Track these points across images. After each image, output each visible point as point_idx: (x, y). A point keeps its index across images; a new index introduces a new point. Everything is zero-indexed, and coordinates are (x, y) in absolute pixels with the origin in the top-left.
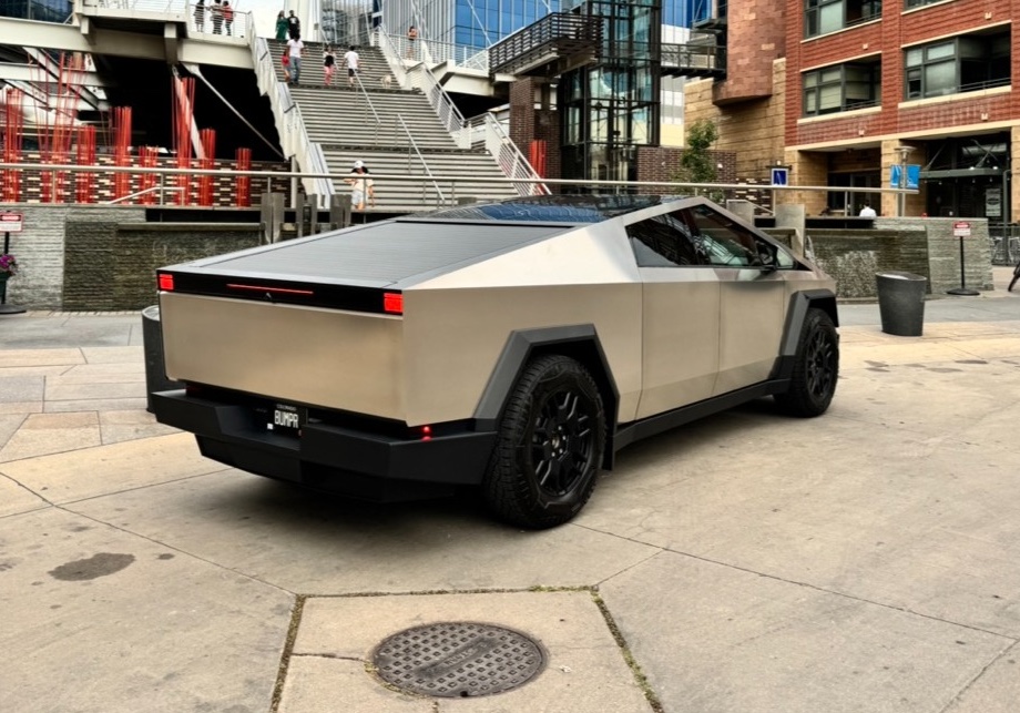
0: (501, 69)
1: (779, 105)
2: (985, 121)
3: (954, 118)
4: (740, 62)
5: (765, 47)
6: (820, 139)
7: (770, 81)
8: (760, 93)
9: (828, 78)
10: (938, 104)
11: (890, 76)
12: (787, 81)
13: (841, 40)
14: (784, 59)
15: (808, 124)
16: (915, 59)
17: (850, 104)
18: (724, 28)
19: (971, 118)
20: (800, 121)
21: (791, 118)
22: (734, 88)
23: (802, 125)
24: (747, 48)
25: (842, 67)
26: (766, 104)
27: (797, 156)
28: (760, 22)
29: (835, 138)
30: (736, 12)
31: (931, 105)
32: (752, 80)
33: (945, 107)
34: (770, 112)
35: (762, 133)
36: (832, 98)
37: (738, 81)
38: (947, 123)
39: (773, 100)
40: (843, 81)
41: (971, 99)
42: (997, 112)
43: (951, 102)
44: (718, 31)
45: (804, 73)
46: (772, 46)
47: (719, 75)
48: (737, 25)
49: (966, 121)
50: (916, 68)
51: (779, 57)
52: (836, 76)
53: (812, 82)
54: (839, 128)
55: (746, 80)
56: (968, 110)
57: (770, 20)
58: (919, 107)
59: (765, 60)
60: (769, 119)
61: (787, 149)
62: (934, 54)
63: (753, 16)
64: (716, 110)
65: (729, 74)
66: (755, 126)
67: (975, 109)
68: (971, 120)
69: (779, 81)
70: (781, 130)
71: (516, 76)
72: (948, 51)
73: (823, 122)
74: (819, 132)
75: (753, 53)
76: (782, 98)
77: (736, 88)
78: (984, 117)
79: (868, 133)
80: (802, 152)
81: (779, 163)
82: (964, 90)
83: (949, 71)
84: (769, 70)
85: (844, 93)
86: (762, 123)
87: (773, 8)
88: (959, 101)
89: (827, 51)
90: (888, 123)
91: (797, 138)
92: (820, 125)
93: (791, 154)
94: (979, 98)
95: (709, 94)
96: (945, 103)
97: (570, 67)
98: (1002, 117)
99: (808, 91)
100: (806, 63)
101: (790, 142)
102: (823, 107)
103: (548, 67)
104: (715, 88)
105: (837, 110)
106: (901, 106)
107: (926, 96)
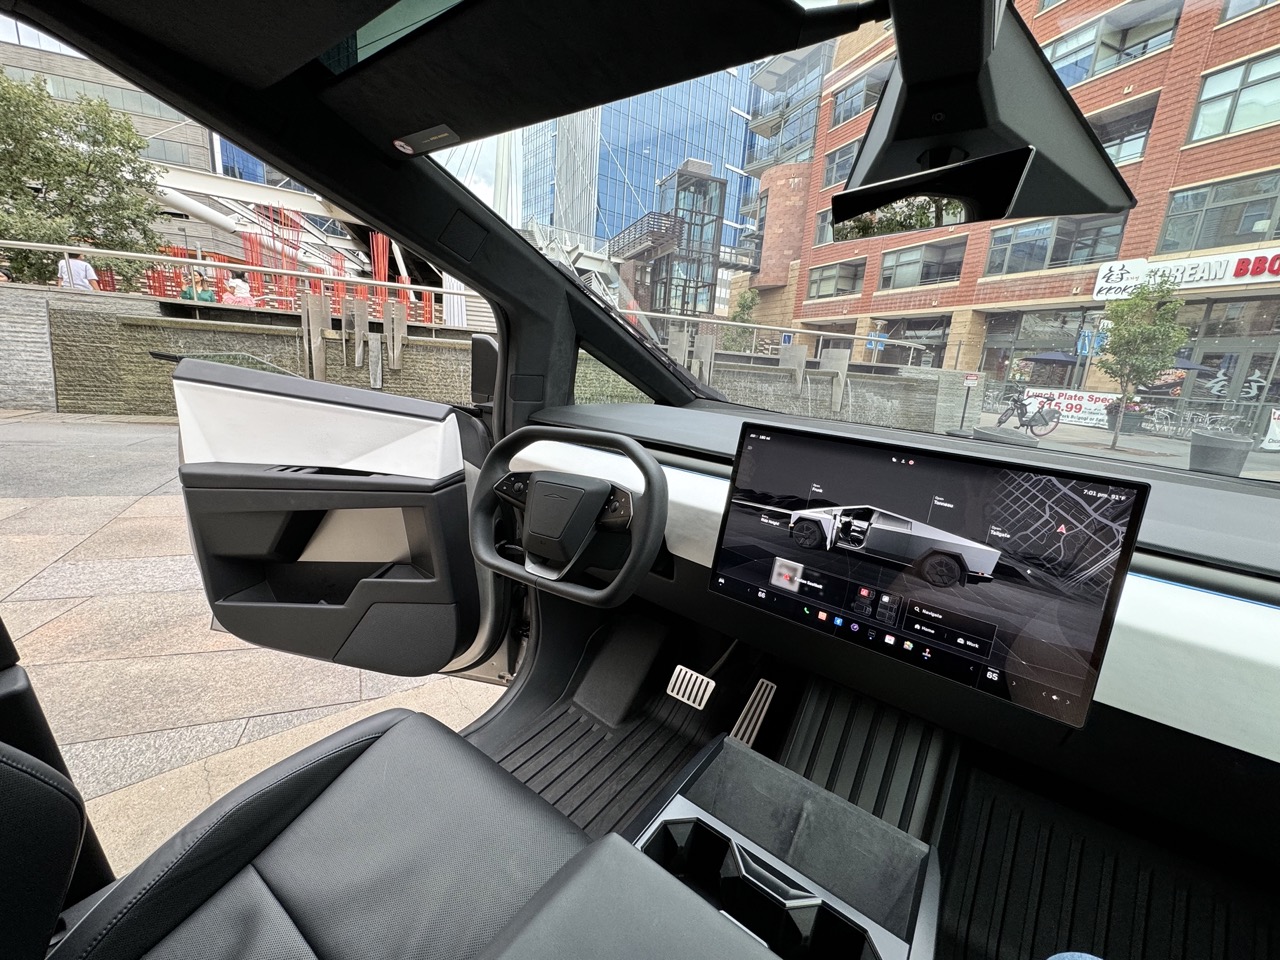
0: (616, 254)
1: (791, 293)
2: (934, 307)
3: (912, 303)
4: (769, 262)
5: (786, 252)
6: (817, 315)
7: (786, 277)
8: (780, 284)
9: (827, 273)
10: (902, 294)
11: (872, 272)
12: (799, 275)
13: (840, 247)
14: (798, 261)
15: (809, 305)
16: (890, 261)
17: (840, 292)
18: (761, 238)
19: (925, 304)
20: (805, 303)
21: (799, 299)
22: (763, 280)
23: (806, 305)
24: (774, 252)
25: (838, 266)
26: (781, 291)
27: (800, 326)
28: (785, 235)
29: (827, 315)
30: (770, 227)
31: (897, 294)
32: (775, 275)
33: (908, 296)
34: (784, 297)
35: (777, 310)
36: (829, 287)
37: (766, 274)
38: (906, 307)
39: (786, 289)
40: (837, 276)
41: (927, 291)
42: (944, 300)
43: (912, 292)
44: (757, 241)
45: (811, 270)
46: (791, 252)
47: (755, 270)
48: (770, 236)
49: (920, 306)
50: (891, 268)
51: (795, 259)
52: (833, 272)
53: (816, 276)
54: (830, 308)
55: (772, 275)
56: (923, 298)
57: (792, 234)
58: (888, 295)
59: (786, 261)
60: (783, 301)
61: (794, 321)
62: (905, 258)
63: (781, 230)
64: (751, 294)
65: (761, 270)
66: (774, 305)
67: (929, 297)
68: (924, 306)
69: (794, 275)
70: (791, 309)
71: (626, 259)
72: (915, 256)
73: (820, 304)
74: (817, 310)
75: (778, 256)
76: (795, 287)
77: (765, 279)
78: (935, 304)
79: (849, 312)
80: (804, 324)
82: (923, 284)
83: (916, 270)
84: (787, 268)
85: (837, 284)
86: (778, 303)
87: (794, 225)
88: (917, 292)
89: (829, 255)
90: (864, 306)
91: (802, 314)
92: (817, 306)
93: (797, 325)
94: (933, 290)
95: (747, 283)
96: (907, 293)
97: (660, 254)
98: (949, 304)
99: (815, 282)
100: (813, 263)
101: (796, 316)
102: (820, 294)
103: (646, 253)
104: (751, 279)
105: (831, 296)
106: (875, 294)
107: (893, 288)
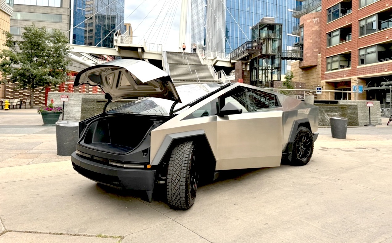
0: (233, 59)
1: (319, 68)
2: (386, 71)
3: (375, 70)
4: (307, 55)
5: (315, 50)
6: (332, 78)
7: (317, 61)
8: (314, 64)
9: (334, 59)
10: (370, 66)
11: (354, 58)
12: (321, 60)
13: (338, 47)
14: (321, 54)
15: (328, 74)
16: (362, 52)
17: (341, 67)
18: (302, 45)
20: (326, 73)
21: (323, 72)
22: (305, 63)
23: (326, 74)
24: (310, 51)
25: (339, 55)
26: (315, 68)
27: (325, 83)
28: (314, 43)
29: (337, 78)
30: (306, 40)
31: (368, 67)
32: (311, 61)
33: (372, 67)
34: (317, 70)
35: (315, 77)
36: (336, 65)
37: (307, 61)
38: (373, 72)
39: (318, 67)
40: (339, 60)
41: (381, 64)
42: (390, 68)
43: (374, 66)
44: (301, 46)
45: (327, 58)
46: (317, 50)
47: (301, 59)
48: (306, 44)
49: (379, 72)
50: (363, 55)
51: (320, 53)
52: (337, 58)
53: (329, 60)
54: (338, 74)
55: (309, 61)
56: (380, 68)
57: (317, 42)
58: (363, 67)
59: (315, 54)
60: (317, 72)
61: (322, 81)
62: (369, 50)
63: (311, 41)
64: (300, 70)
65: (304, 59)
66: (312, 74)
67: (382, 67)
68: (381, 71)
69: (319, 61)
70: (320, 76)
71: (237, 61)
72: (374, 49)
73: (333, 73)
74: (331, 76)
75: (312, 52)
76: (320, 66)
77: (306, 63)
78: (385, 70)
79: (347, 76)
80: (327, 82)
81: (319, 86)
82: (379, 61)
83: (374, 56)
84: (316, 57)
85: (339, 64)
86: (314, 73)
87: (318, 38)
88: (377, 65)
89: (334, 51)
90: (353, 73)
91: (325, 78)
92: (332, 74)
93: (323, 83)
94: (384, 64)
95: (298, 65)
96: (372, 66)
97: (253, 57)
99: (328, 63)
100: (327, 55)
101: (323, 79)
102: (333, 68)
103: (246, 58)
104: (300, 63)
105: (337, 69)
106: (358, 67)
107: (366, 64)
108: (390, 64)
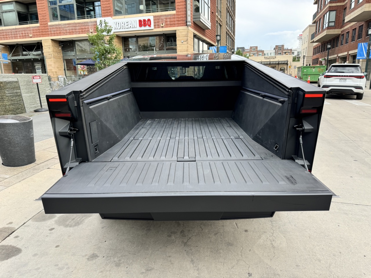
2: (31, 37)
3: (18, 35)
19: (25, 36)
31: (8, 30)
33: (14, 31)
38: (16, 37)
41: (24, 28)
42: (35, 34)
43: (16, 29)
49: (23, 37)
56: (23, 32)
58: (2, 30)
62: (5, 8)
67: (26, 32)
68: (25, 37)
72: (11, 7)
78: (31, 35)
82: (20, 24)
83: (13, 17)
88: (19, 29)
94: (27, 28)
96: (13, 29)
98: (38, 36)
107: (5, 26)
108: (34, 28)
